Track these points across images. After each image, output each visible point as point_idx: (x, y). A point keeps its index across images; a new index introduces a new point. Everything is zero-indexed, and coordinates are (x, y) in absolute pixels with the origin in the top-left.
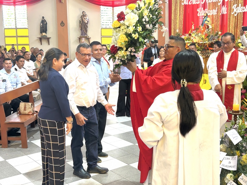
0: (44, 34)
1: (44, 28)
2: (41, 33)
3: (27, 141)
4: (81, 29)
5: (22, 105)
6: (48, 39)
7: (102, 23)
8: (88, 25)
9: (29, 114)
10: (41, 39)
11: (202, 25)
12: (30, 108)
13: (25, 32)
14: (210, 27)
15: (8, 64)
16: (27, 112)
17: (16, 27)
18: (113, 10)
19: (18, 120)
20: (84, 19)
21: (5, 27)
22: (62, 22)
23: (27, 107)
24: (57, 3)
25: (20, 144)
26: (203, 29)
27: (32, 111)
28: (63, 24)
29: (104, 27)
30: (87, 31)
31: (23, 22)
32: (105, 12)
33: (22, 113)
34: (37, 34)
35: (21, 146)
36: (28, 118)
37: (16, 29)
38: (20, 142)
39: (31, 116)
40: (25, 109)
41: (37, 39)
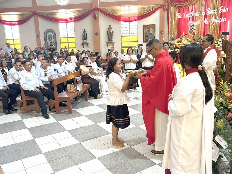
0: (85, 41)
1: (85, 37)
2: (83, 40)
3: (71, 109)
4: (108, 37)
5: (69, 86)
6: (88, 44)
7: (122, 32)
8: (113, 34)
9: (73, 92)
10: (83, 44)
11: (190, 32)
12: (74, 88)
13: (73, 40)
14: (195, 33)
15: (60, 60)
16: (72, 91)
17: (67, 36)
18: (129, 23)
19: (66, 96)
20: (110, 30)
21: (61, 37)
22: (96, 33)
23: (72, 87)
24: (93, 20)
25: (67, 111)
26: (190, 35)
27: (75, 90)
28: (97, 34)
29: (123, 35)
30: (112, 38)
31: (72, 33)
32: (124, 25)
33: (69, 91)
34: (80, 41)
35: (68, 112)
36: (72, 94)
37: (68, 38)
38: (67, 110)
39: (75, 93)
40: (70, 89)
41: (81, 44)
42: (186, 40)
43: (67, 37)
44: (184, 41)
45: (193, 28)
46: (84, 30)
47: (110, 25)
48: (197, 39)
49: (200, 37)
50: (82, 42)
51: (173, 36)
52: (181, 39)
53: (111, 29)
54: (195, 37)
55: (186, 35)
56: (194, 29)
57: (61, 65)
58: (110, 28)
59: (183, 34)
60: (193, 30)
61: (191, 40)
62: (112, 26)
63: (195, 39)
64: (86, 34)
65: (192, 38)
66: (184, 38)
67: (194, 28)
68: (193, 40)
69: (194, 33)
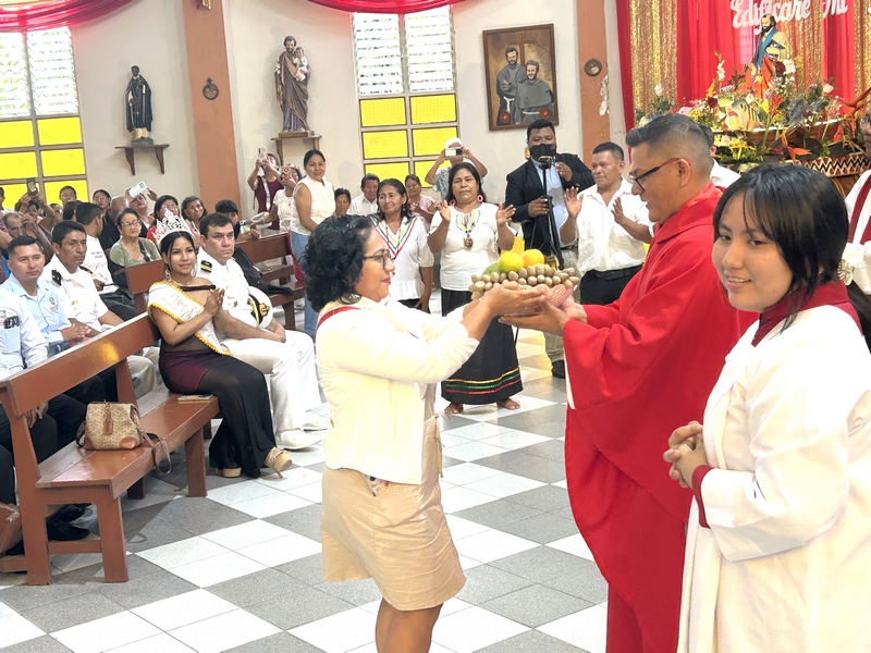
0: (141, 132)
1: (139, 110)
2: (130, 128)
3: (123, 554)
4: (284, 107)
5: (96, 412)
6: (158, 152)
7: (359, 76)
8: (310, 88)
9: (126, 445)
10: (129, 154)
11: (755, 61)
12: (127, 423)
13: (70, 131)
14: (790, 68)
15: (26, 258)
16: (115, 439)
17: (33, 111)
18: (402, 24)
20: (291, 68)
22: (210, 85)
23: (115, 419)
24: (185, 13)
26: (759, 79)
27: (135, 435)
28: (211, 90)
29: (367, 91)
30: (304, 112)
31: (58, 93)
33: (97, 445)
34: (114, 134)
37: (35, 118)
39: (134, 454)
40: (108, 430)
41: (116, 155)
42: (739, 110)
43: (27, 113)
44: (732, 113)
45: (772, 42)
46: (135, 70)
47: (288, 39)
48: (800, 102)
49: (818, 91)
50: (124, 142)
51: (658, 90)
52: (712, 102)
53: (296, 60)
54: (790, 88)
55: (735, 78)
56: (780, 47)
57: (30, 286)
58: (290, 52)
59: (721, 76)
60: (772, 50)
61: (765, 106)
62: (303, 42)
63: (788, 102)
64: (149, 92)
65: (774, 98)
66: (724, 95)
67: (779, 37)
68: (781, 107)
69: (781, 68)
